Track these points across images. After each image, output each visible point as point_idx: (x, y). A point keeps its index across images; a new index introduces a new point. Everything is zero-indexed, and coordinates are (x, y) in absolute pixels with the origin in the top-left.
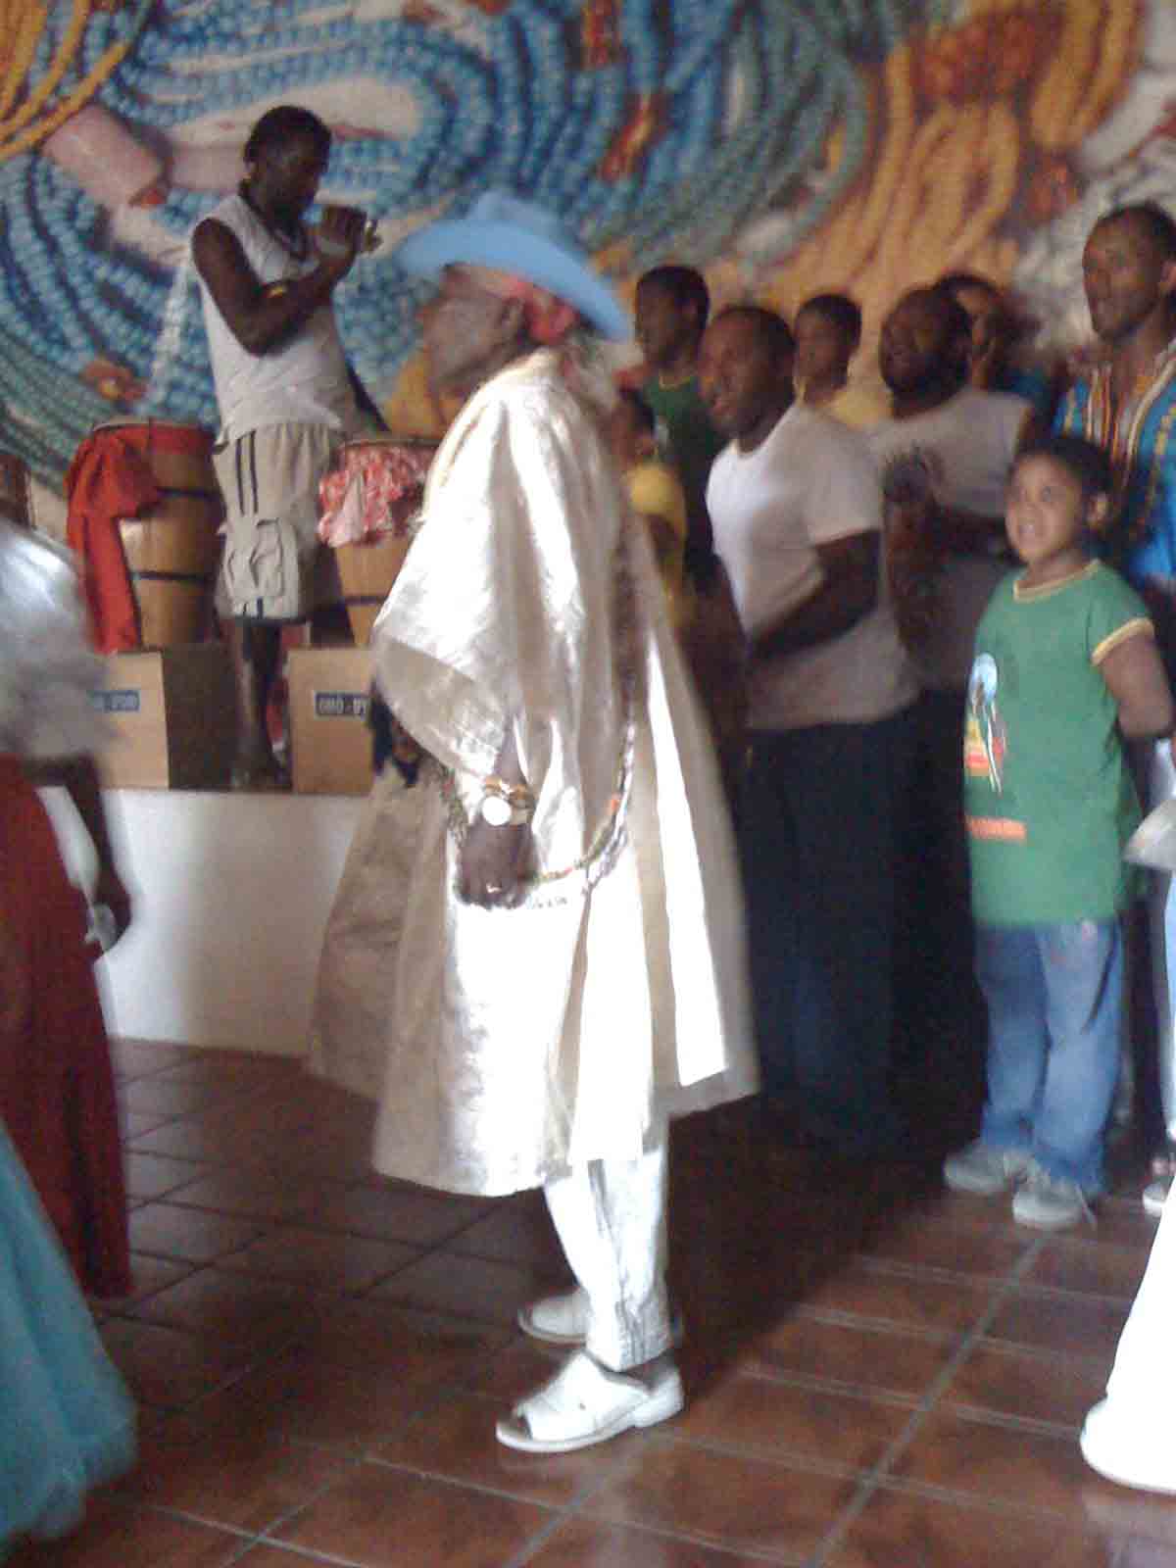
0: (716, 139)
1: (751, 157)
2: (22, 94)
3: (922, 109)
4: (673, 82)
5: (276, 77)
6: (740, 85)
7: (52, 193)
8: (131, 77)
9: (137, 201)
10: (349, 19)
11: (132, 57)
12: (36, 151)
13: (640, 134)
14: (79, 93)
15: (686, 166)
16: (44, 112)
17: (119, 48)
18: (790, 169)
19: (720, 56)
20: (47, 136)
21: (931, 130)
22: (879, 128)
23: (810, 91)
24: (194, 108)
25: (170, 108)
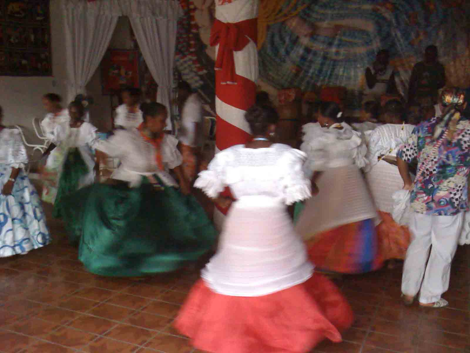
2: (280, 11)
5: (342, 17)
7: (286, 32)
8: (308, 12)
9: (306, 36)
10: (360, 8)
11: (309, 8)
12: (283, 23)
13: (421, 37)
14: (295, 13)
16: (286, 15)
17: (305, 6)
20: (286, 20)
24: (321, 20)
25: (316, 19)
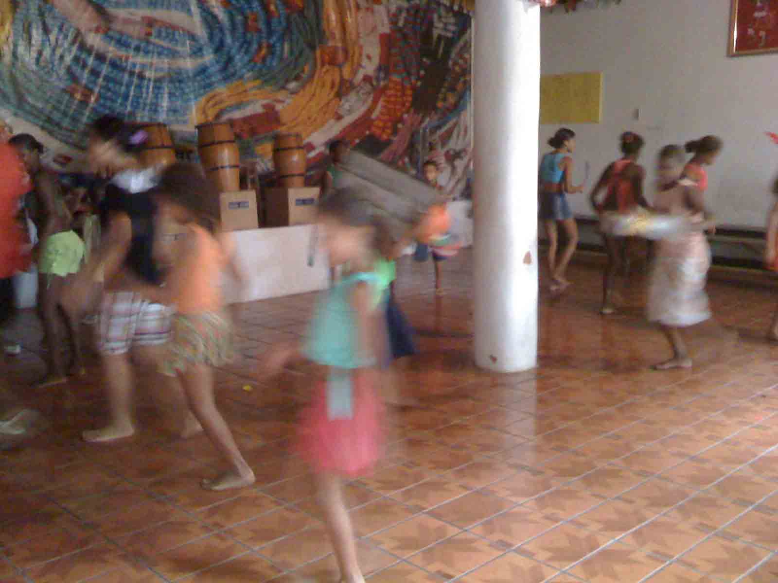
0: (281, 59)
1: (288, 65)
3: (323, 65)
4: (271, 41)
6: (286, 46)
7: (53, 18)
9: (95, 31)
13: (264, 51)
15: (274, 64)
18: (297, 72)
19: (282, 39)
21: (324, 70)
22: (315, 65)
23: (301, 53)
24: (118, 5)
